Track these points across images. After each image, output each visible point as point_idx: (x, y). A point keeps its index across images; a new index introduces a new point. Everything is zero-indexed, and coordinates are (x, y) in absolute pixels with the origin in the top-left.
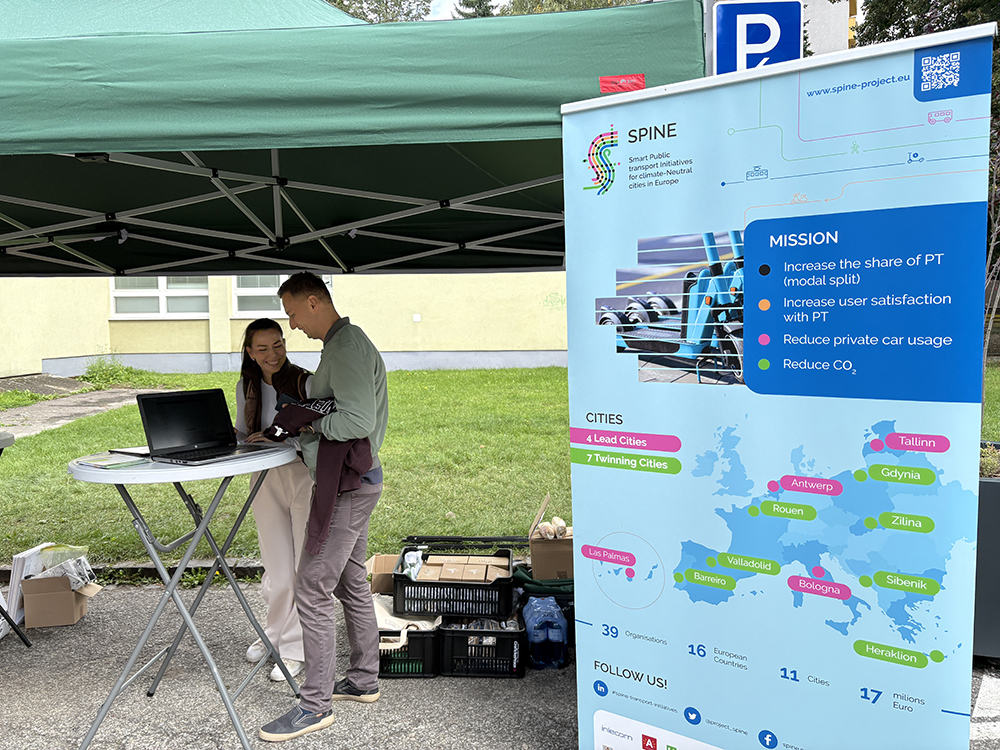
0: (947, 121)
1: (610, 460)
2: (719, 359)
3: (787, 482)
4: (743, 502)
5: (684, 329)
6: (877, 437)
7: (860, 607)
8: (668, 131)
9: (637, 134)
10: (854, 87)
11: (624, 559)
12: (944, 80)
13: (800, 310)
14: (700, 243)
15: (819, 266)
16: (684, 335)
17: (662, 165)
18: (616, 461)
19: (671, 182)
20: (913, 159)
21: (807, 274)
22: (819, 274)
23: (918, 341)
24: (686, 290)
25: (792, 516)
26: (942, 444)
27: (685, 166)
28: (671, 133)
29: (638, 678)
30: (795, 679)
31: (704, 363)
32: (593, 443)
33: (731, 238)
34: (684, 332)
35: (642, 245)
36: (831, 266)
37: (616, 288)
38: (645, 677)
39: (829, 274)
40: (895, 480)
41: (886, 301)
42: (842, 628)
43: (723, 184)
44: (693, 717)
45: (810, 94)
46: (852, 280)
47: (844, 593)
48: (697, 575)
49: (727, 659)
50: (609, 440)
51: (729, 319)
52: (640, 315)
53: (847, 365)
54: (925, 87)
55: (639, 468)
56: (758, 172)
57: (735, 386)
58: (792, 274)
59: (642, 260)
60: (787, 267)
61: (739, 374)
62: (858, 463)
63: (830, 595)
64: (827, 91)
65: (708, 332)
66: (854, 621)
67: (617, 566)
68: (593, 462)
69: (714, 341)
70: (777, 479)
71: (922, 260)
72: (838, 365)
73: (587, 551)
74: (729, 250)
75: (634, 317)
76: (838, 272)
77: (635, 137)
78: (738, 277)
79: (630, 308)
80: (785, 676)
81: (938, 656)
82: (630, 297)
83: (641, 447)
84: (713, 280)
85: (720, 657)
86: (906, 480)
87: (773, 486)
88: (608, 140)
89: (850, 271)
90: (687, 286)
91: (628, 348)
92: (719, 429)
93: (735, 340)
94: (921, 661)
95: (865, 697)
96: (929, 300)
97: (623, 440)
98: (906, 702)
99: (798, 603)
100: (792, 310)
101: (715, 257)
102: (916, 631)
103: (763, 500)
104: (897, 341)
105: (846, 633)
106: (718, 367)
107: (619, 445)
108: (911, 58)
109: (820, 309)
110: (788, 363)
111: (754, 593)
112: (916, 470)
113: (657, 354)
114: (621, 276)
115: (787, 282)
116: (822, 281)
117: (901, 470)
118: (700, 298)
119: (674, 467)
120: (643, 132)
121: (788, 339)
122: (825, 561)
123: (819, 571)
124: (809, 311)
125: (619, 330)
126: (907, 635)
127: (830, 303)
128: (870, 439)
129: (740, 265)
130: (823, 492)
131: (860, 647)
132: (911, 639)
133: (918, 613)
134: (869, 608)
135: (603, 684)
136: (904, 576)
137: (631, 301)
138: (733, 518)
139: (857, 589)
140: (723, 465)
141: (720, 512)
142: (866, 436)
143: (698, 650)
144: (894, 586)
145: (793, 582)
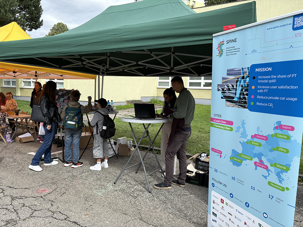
0: (300, 36)
1: (218, 126)
2: (242, 101)
3: (255, 136)
4: (245, 140)
5: (236, 93)
6: (277, 125)
7: (270, 172)
8: (235, 41)
9: (228, 41)
10: (278, 27)
11: (220, 152)
12: (300, 24)
13: (261, 89)
14: (240, 70)
15: (267, 77)
16: (236, 95)
17: (233, 49)
18: (219, 127)
19: (235, 54)
20: (291, 47)
21: (264, 79)
22: (266, 79)
23: (288, 99)
24: (237, 83)
25: (256, 145)
26: (292, 129)
27: (238, 50)
28: (236, 41)
29: (221, 183)
30: (254, 189)
31: (239, 103)
32: (215, 122)
33: (247, 69)
34: (236, 94)
35: (228, 71)
36: (269, 77)
37: (222, 82)
38: (222, 184)
39: (269, 79)
40: (280, 138)
41: (282, 87)
42: (265, 177)
43: (246, 54)
44: (232, 196)
45: (268, 29)
46: (274, 81)
47: (266, 168)
48: (234, 158)
49: (240, 182)
50: (218, 121)
51: (245, 91)
52: (226, 89)
53: (271, 105)
54: (295, 26)
55: (224, 129)
56: (254, 51)
57: (245, 109)
58: (260, 79)
59: (228, 75)
60: (259, 77)
61: (246, 106)
62: (272, 132)
63: (263, 168)
64: (271, 28)
65: (240, 94)
66: (268, 176)
67: (218, 154)
68: (215, 127)
69: (242, 96)
70: (253, 135)
71: (291, 76)
72: (269, 105)
73: (213, 149)
74: (246, 72)
75: (225, 89)
76: (271, 79)
77: (228, 43)
78: (248, 79)
79: (224, 87)
80: (252, 188)
81: (288, 189)
82: (225, 84)
83: (225, 124)
84: (242, 80)
85: (238, 181)
86: (283, 138)
87: (252, 136)
88: (222, 43)
89: (274, 79)
90: (237, 81)
91: (223, 98)
92: (241, 120)
93: (246, 96)
94: (283, 189)
95: (269, 197)
96: (292, 87)
97: (221, 122)
98: (279, 200)
99: (256, 169)
100: (259, 89)
101: (243, 75)
102: (282, 181)
103: (250, 140)
104: (284, 99)
105: (266, 179)
106: (242, 104)
107: (220, 123)
108: (292, 18)
109: (266, 89)
110: (258, 104)
111: (246, 165)
112: (286, 136)
113: (229, 99)
114: (223, 78)
115: (259, 81)
116: (267, 81)
117: (282, 135)
118: (240, 85)
119: (231, 129)
120: (230, 41)
121: (258, 97)
122: (263, 159)
123: (261, 161)
124: (263, 89)
125: (222, 93)
126: (280, 182)
127: (268, 87)
128: (275, 126)
129: (248, 76)
130: (263, 139)
131: (269, 183)
132: (281, 183)
133: (284, 175)
134: (272, 173)
135: (214, 184)
136: (281, 165)
137: (225, 85)
138: (243, 144)
139: (270, 167)
140: (241, 130)
141: (240, 142)
142: (274, 125)
143: (233, 178)
144: (278, 167)
145: (255, 163)
